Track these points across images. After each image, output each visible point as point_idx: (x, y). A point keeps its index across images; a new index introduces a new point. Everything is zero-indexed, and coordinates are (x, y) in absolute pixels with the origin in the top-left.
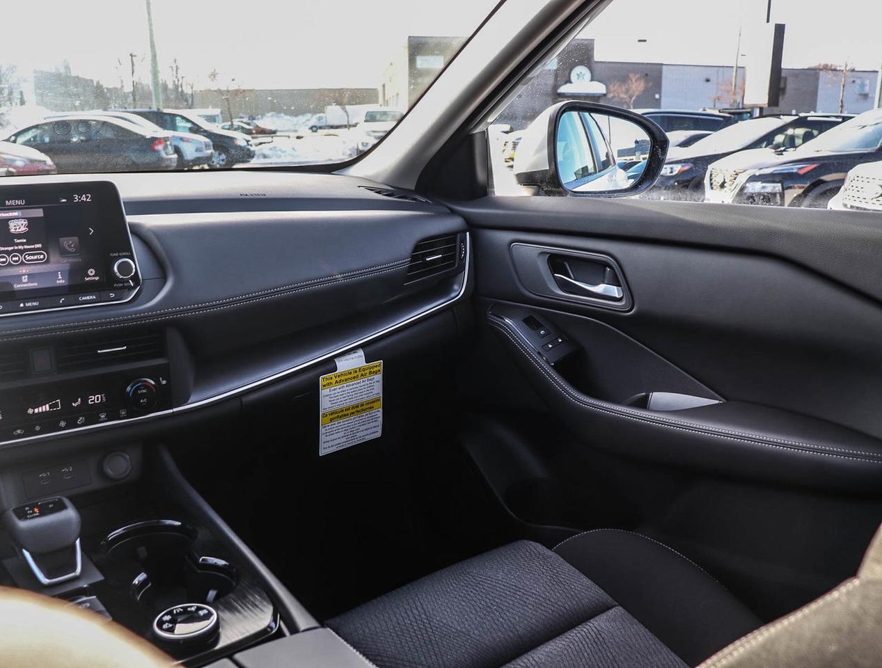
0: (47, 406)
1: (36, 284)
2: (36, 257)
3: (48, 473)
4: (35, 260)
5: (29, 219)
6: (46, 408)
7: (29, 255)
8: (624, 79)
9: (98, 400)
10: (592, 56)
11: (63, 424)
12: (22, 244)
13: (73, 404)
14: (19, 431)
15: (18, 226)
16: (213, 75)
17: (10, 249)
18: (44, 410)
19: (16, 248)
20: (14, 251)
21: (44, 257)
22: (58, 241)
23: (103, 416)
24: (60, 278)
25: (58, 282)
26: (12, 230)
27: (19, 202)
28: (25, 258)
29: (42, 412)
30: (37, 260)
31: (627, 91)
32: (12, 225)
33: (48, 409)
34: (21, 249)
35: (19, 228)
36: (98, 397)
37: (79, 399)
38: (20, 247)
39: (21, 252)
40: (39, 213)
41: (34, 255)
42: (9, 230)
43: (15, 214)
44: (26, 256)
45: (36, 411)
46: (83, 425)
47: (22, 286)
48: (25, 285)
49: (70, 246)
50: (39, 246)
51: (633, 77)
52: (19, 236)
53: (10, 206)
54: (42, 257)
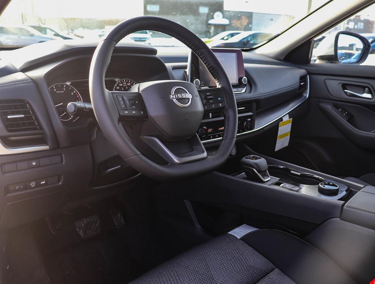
8: (239, 18)
10: (223, 8)
31: (240, 24)
45: (221, 129)
51: (244, 18)
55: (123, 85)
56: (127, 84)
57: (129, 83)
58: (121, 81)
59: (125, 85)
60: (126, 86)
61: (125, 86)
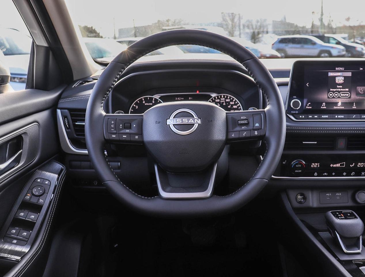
0: (339, 164)
1: (343, 107)
2: (345, 95)
3: (330, 194)
4: (345, 96)
5: (344, 77)
6: (338, 165)
7: (342, 93)
9: (362, 165)
11: (345, 174)
12: (340, 88)
13: (351, 165)
14: (325, 174)
15: (340, 80)
16: (348, 19)
17: (335, 90)
18: (337, 166)
19: (337, 90)
20: (336, 91)
21: (349, 95)
22: (356, 88)
23: (363, 174)
24: (354, 105)
25: (353, 107)
26: (337, 82)
27: (341, 69)
28: (340, 95)
29: (337, 167)
30: (346, 96)
32: (337, 79)
33: (339, 166)
34: (339, 91)
35: (340, 81)
36: (362, 164)
37: (354, 164)
38: (339, 90)
39: (339, 92)
40: (349, 74)
41: (344, 94)
42: (336, 81)
43: (339, 74)
44: (341, 94)
45: (334, 166)
46: (353, 176)
47: (337, 107)
48: (339, 107)
49: (361, 91)
50: (347, 90)
52: (339, 84)
53: (337, 70)
54: (348, 95)
55: (220, 101)
56: (225, 100)
57: (228, 99)
58: (218, 97)
59: (223, 100)
60: (224, 102)
61: (222, 102)
